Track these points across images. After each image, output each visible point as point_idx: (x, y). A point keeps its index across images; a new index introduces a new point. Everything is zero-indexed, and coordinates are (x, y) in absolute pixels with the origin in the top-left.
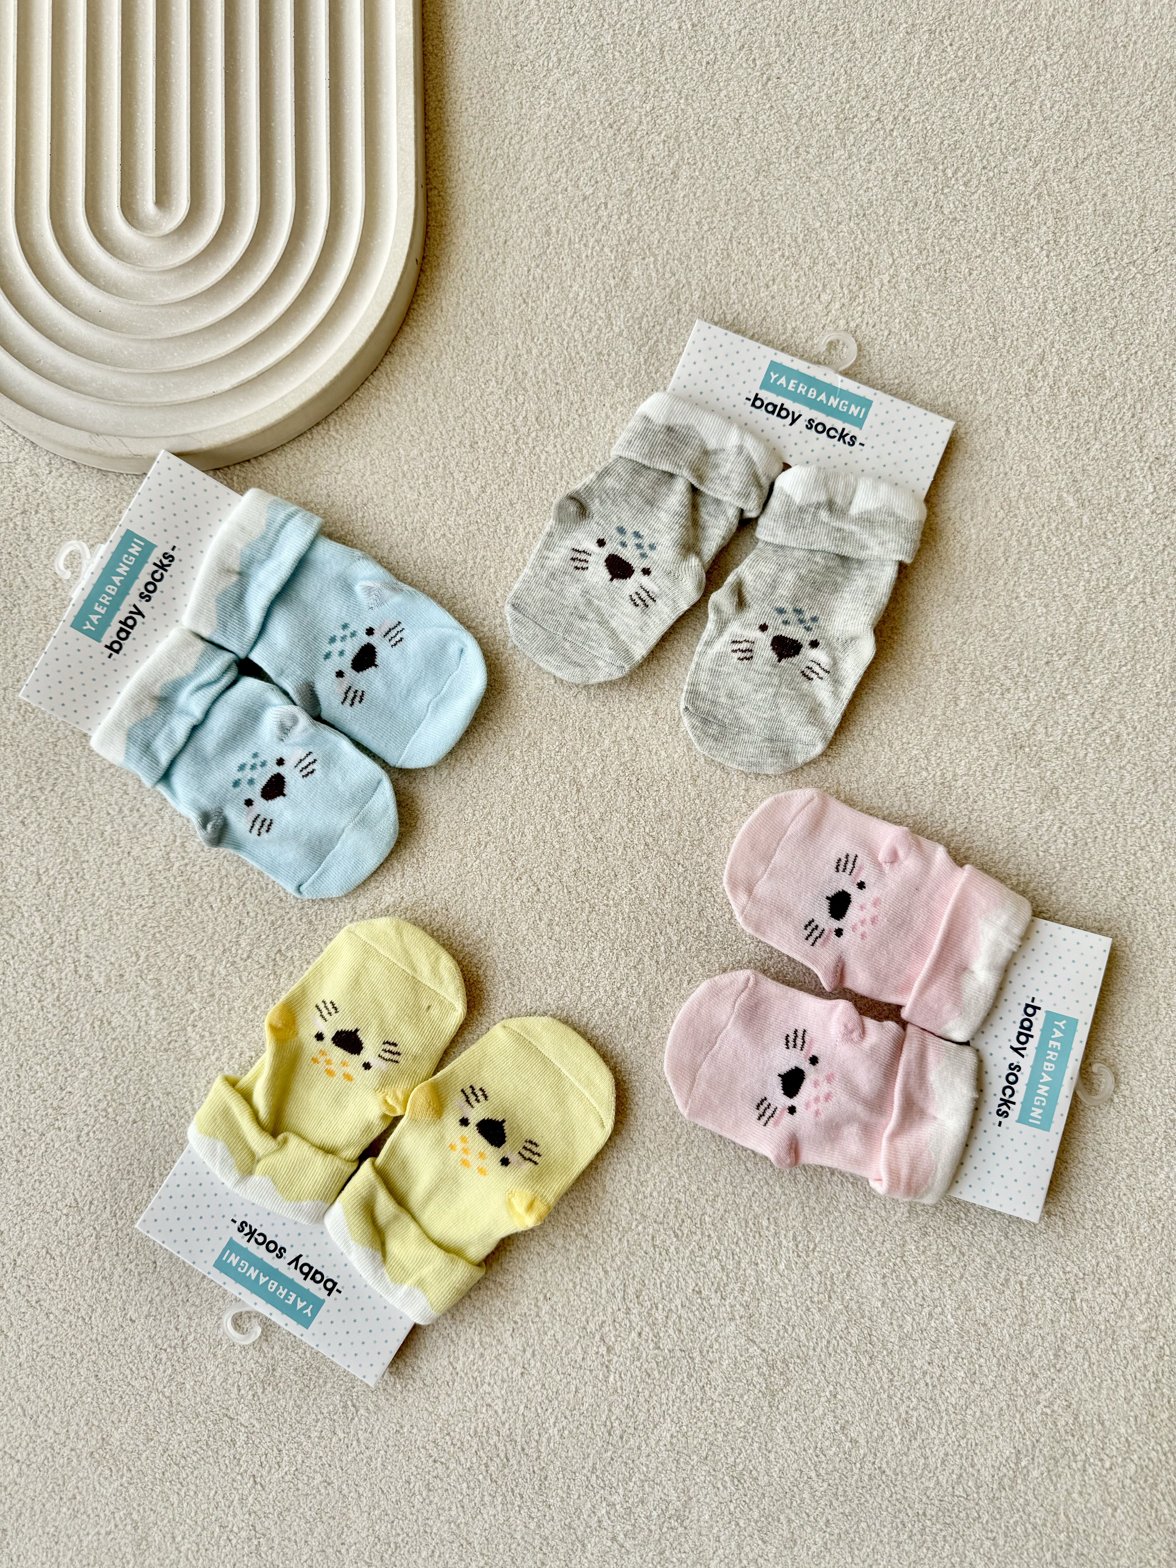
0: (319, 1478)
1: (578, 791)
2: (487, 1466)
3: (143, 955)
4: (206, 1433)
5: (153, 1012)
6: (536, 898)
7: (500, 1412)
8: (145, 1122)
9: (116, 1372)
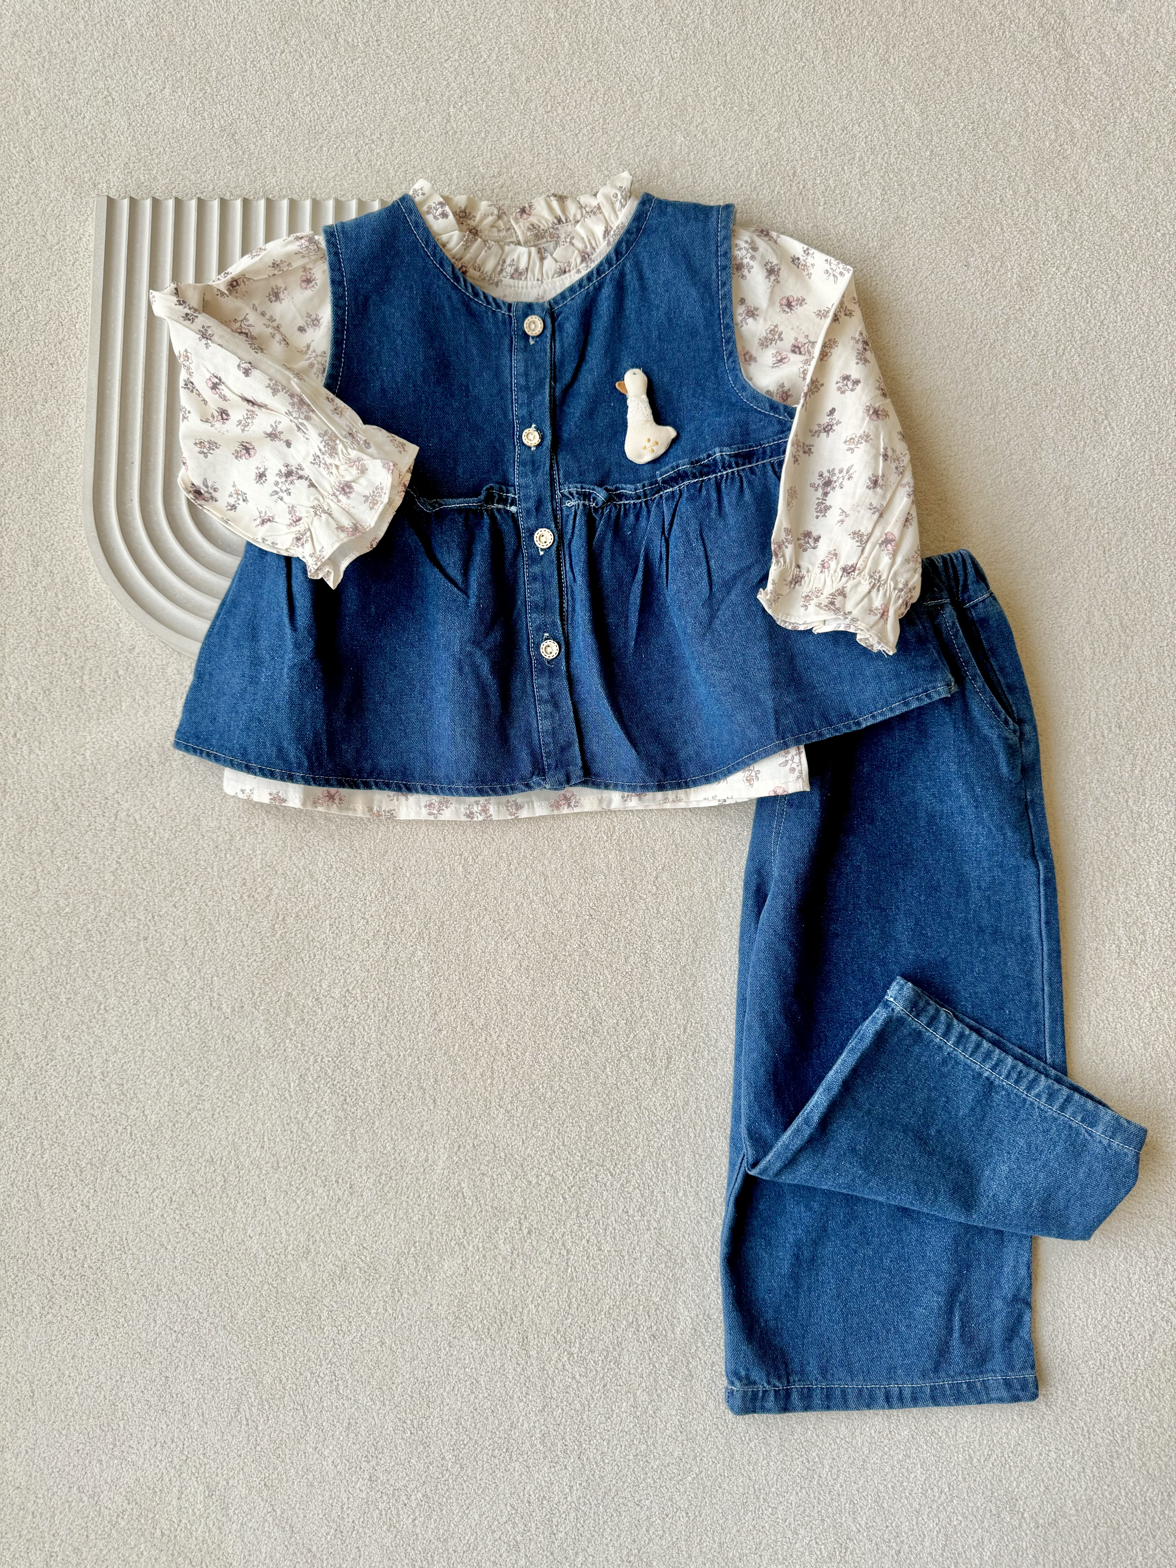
0: (377, 1340)
1: (545, 880)
2: (489, 1329)
3: (257, 994)
4: (301, 1311)
5: (262, 1032)
6: (518, 952)
7: (497, 1294)
8: (257, 1105)
9: (240, 1271)
